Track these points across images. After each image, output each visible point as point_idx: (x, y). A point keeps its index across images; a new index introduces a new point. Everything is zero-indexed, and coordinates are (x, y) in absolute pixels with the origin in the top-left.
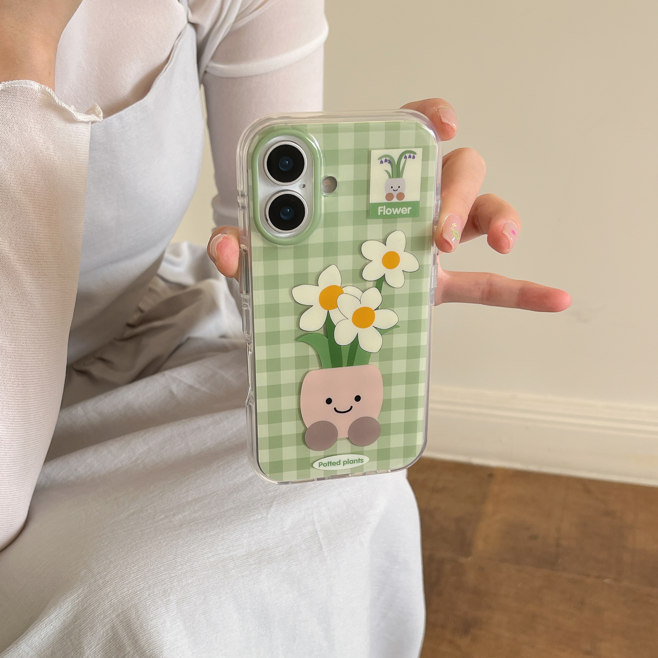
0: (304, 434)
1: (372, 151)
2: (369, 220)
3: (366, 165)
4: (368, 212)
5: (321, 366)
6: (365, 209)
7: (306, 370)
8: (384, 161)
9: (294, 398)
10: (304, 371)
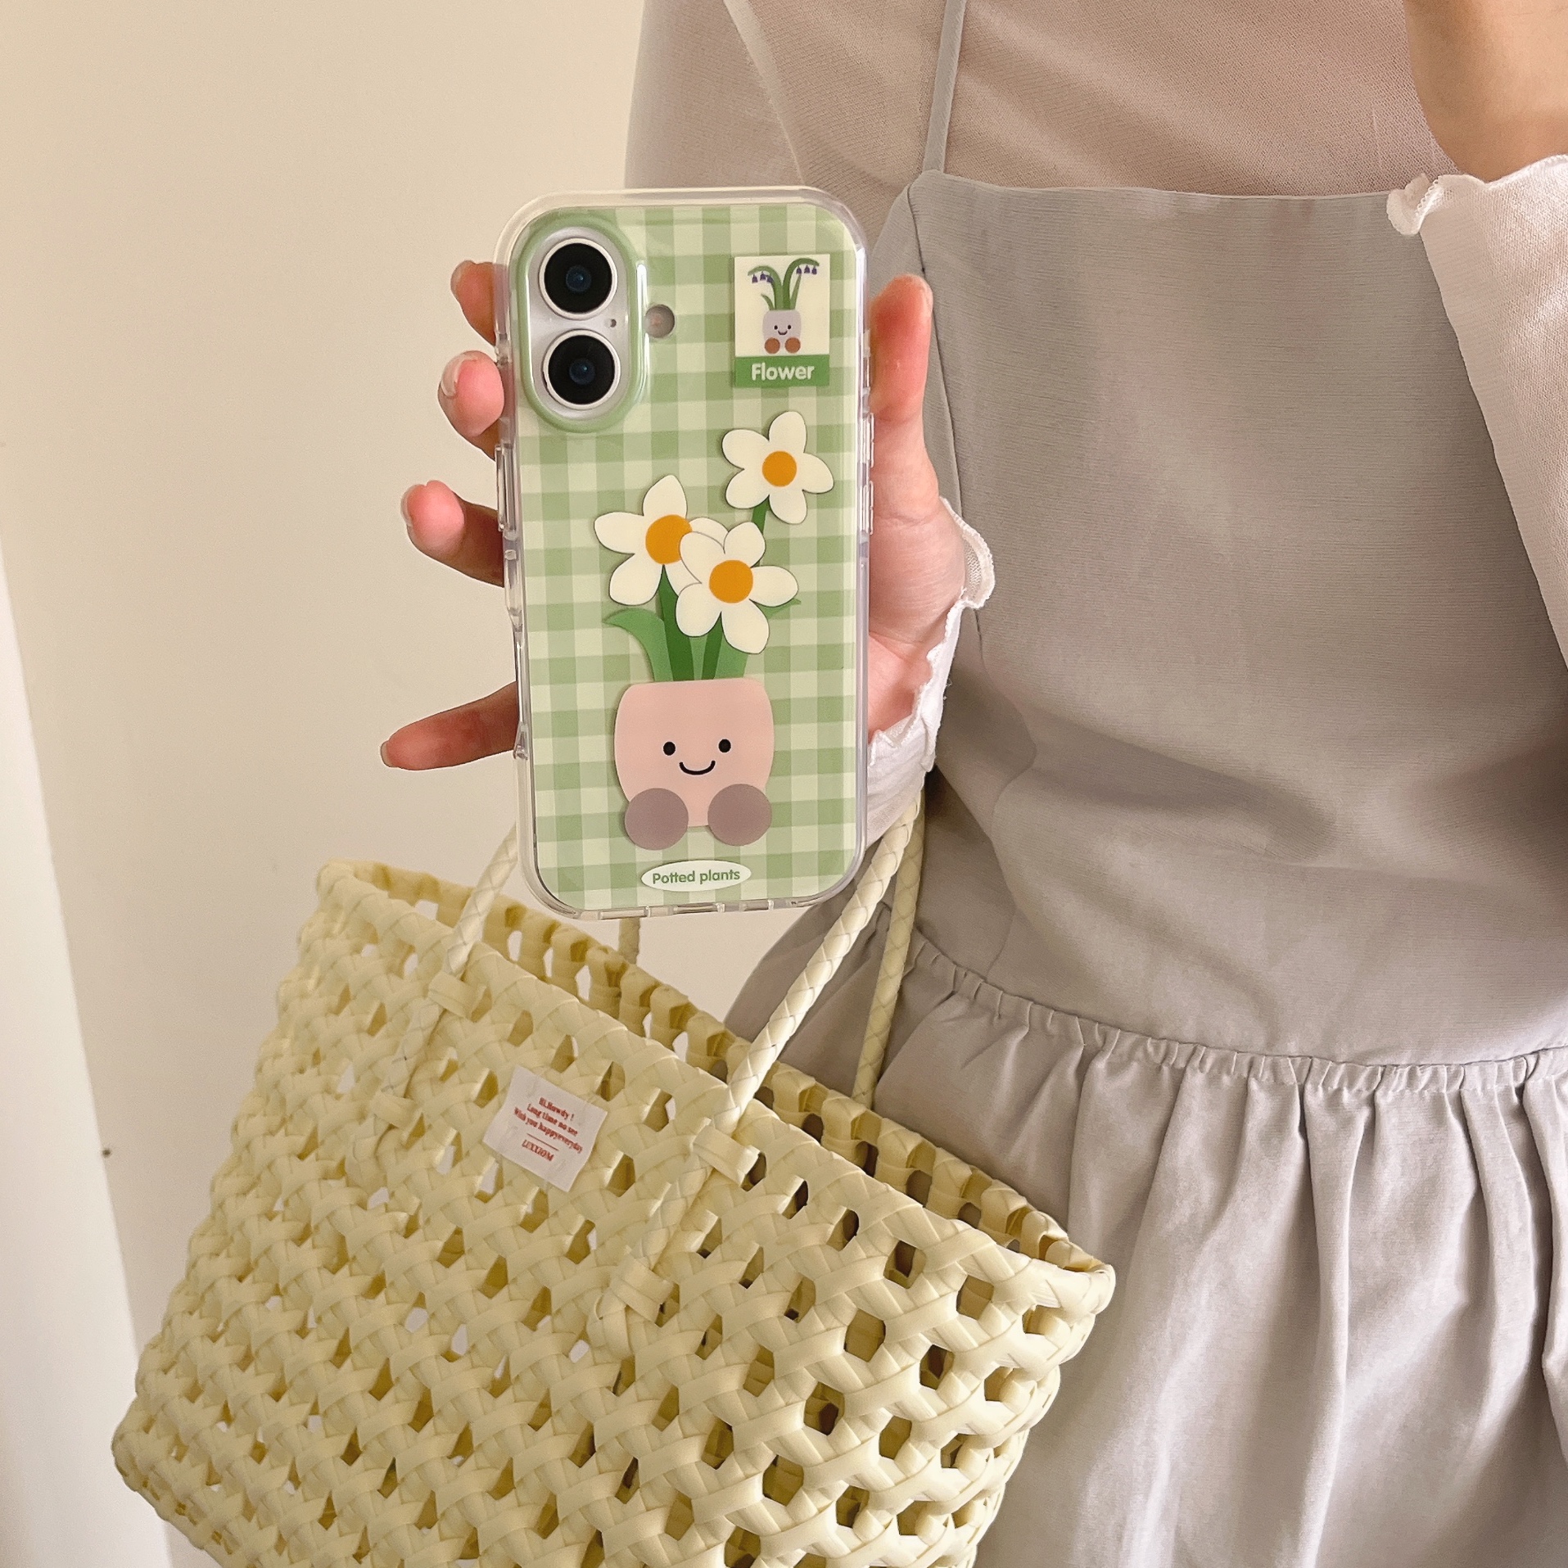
0: (622, 816)
1: (737, 259)
2: (735, 390)
3: (726, 286)
4: (733, 375)
5: (653, 678)
6: (726, 368)
7: (626, 683)
8: (759, 278)
9: (603, 739)
10: (622, 684)
